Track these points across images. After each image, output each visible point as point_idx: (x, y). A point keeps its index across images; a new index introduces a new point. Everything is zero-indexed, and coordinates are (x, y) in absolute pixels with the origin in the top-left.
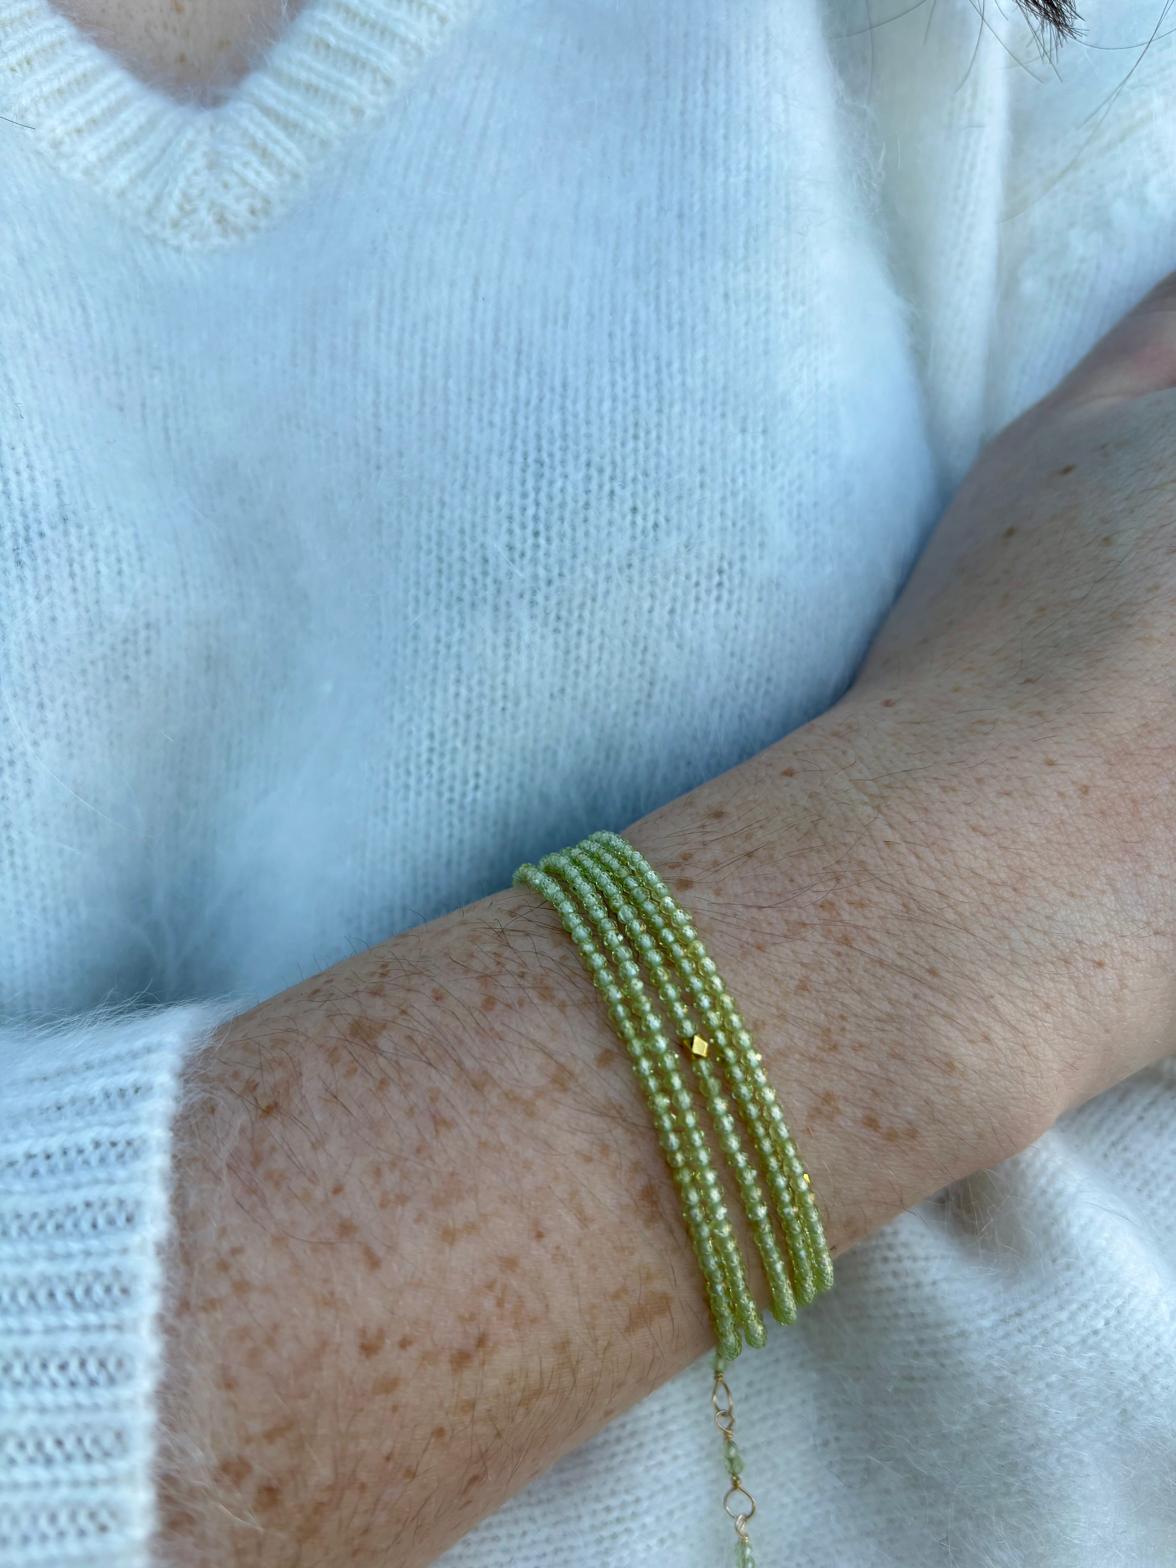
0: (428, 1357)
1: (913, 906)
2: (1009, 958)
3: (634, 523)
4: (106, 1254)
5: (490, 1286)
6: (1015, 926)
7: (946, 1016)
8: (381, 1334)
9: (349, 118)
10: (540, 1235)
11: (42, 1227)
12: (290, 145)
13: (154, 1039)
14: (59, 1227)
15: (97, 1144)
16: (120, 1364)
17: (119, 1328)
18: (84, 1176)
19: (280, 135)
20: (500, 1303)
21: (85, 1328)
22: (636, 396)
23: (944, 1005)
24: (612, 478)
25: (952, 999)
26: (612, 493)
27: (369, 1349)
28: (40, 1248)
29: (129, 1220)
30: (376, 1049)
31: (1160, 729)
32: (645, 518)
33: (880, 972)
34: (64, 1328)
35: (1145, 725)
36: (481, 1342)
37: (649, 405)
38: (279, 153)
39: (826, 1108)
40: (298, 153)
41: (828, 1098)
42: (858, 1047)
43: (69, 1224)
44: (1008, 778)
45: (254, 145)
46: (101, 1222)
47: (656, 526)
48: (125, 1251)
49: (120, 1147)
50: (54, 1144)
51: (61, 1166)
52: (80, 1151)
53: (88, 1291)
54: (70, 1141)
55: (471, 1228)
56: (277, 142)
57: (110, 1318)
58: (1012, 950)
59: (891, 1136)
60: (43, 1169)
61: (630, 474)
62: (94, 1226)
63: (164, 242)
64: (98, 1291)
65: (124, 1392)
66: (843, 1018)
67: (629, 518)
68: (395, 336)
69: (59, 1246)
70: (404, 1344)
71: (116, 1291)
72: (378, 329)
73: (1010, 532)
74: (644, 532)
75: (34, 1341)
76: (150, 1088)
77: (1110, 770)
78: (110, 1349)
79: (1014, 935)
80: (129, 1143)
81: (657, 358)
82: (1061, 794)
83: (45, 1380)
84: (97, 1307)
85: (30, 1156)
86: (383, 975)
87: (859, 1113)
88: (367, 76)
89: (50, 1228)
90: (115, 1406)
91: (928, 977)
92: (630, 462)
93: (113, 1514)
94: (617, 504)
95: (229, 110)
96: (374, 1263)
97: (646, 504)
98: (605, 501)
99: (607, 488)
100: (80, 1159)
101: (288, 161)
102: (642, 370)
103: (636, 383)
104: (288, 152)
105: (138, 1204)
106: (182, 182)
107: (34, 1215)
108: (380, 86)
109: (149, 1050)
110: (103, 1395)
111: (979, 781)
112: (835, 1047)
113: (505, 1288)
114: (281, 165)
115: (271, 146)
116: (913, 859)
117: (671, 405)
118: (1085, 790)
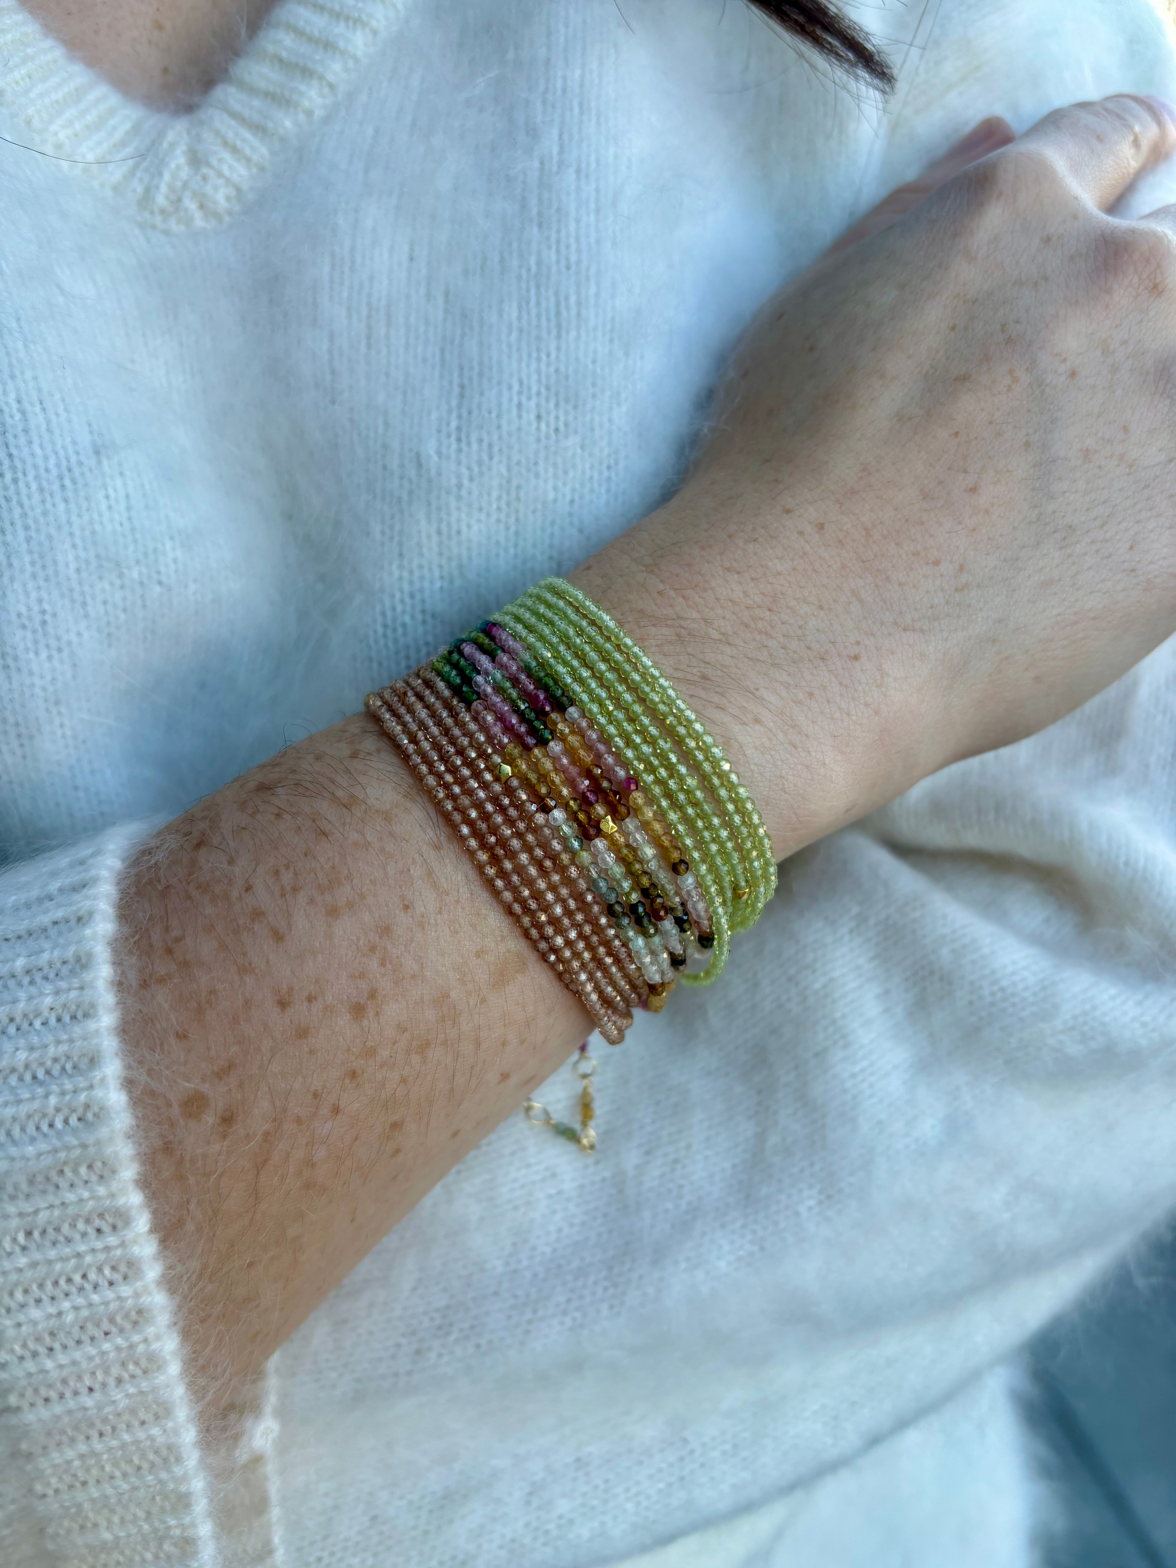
2: (770, 661)
3: (538, 429)
5: (373, 950)
6: (772, 637)
7: (718, 707)
9: (302, 117)
10: (406, 908)
12: (256, 143)
19: (248, 135)
20: (382, 963)
22: (538, 326)
23: (716, 699)
24: (520, 393)
25: (722, 695)
26: (519, 405)
27: (283, 1004)
32: (548, 425)
36: (372, 996)
37: (549, 332)
38: (248, 151)
40: (264, 150)
45: (225, 143)
47: (557, 430)
55: (351, 905)
56: (244, 140)
58: (771, 655)
61: (534, 389)
63: (154, 227)
67: (535, 425)
68: (345, 294)
70: (310, 999)
72: (332, 289)
74: (548, 437)
77: (840, 507)
79: (771, 643)
81: (557, 294)
88: (315, 82)
92: (534, 377)
94: (524, 415)
95: (203, 114)
96: (278, 937)
97: (548, 413)
98: (514, 412)
99: (515, 400)
101: (255, 158)
102: (544, 304)
103: (539, 316)
104: (253, 148)
106: (167, 177)
108: (326, 90)
113: (384, 950)
114: (248, 160)
115: (239, 143)
117: (568, 332)
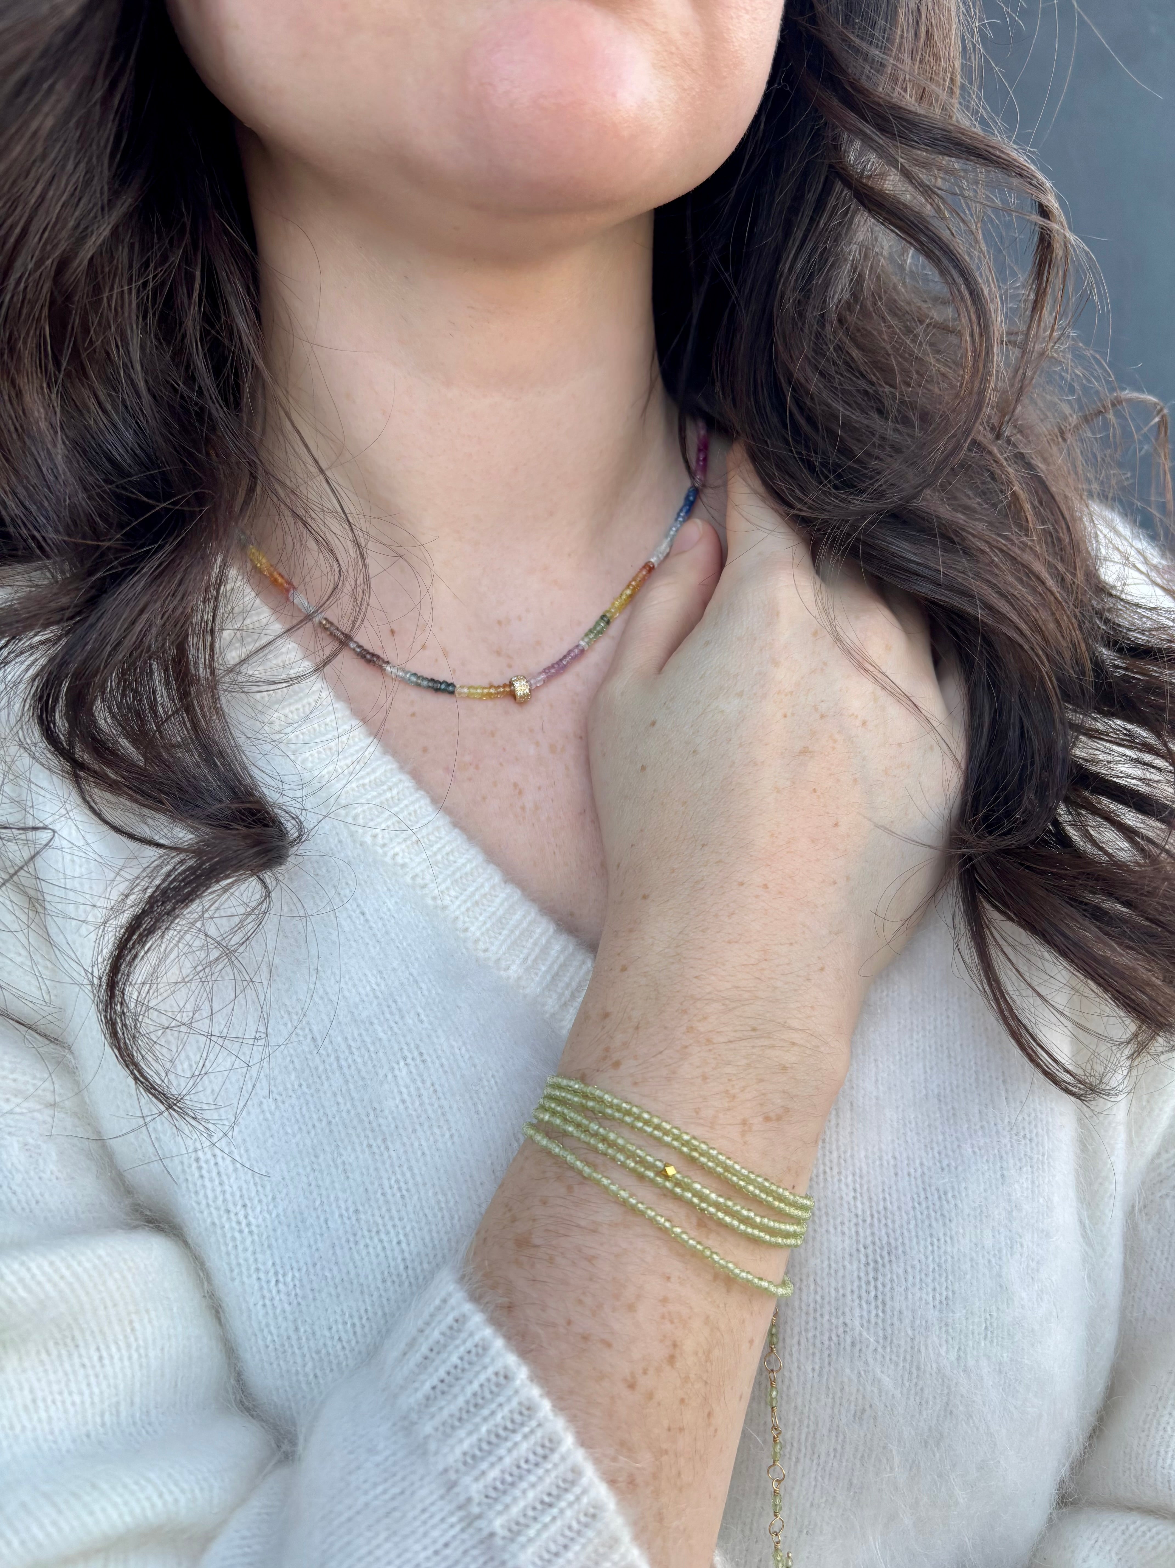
0: (658, 1370)
1: (727, 1002)
4: (509, 1399)
5: (663, 1317)
8: (633, 1375)
10: (669, 1278)
11: (468, 1412)
13: (443, 1294)
14: (476, 1405)
15: (461, 1359)
16: (551, 1440)
17: (539, 1425)
18: (469, 1375)
20: (672, 1322)
21: (525, 1437)
27: (632, 1386)
28: (478, 1420)
29: (506, 1377)
30: (537, 1246)
31: (780, 833)
33: (732, 1046)
34: (516, 1444)
35: (772, 835)
36: (675, 1345)
39: (746, 1128)
41: (744, 1122)
42: (743, 1090)
43: (480, 1401)
44: (728, 905)
46: (494, 1388)
48: (516, 1392)
49: (474, 1350)
50: (442, 1373)
51: (453, 1381)
52: (456, 1367)
53: (513, 1421)
54: (447, 1366)
55: (638, 1297)
57: (534, 1423)
59: (779, 1118)
60: (446, 1388)
62: (492, 1392)
64: (517, 1418)
65: (563, 1449)
66: (730, 1080)
69: (485, 1412)
70: (645, 1372)
71: (525, 1412)
73: (643, 768)
75: (508, 1461)
76: (464, 1316)
78: (543, 1437)
80: (476, 1346)
82: (757, 897)
83: (524, 1473)
84: (522, 1424)
85: (434, 1388)
86: (510, 1210)
87: (760, 1119)
89: (472, 1409)
90: (563, 1458)
91: (753, 1033)
93: (594, 1507)
96: (609, 1345)
100: (459, 1371)
105: (506, 1367)
107: (461, 1409)
109: (444, 1301)
110: (556, 1457)
111: (716, 916)
112: (734, 1097)
113: (669, 1313)
116: (713, 978)
118: (766, 886)
